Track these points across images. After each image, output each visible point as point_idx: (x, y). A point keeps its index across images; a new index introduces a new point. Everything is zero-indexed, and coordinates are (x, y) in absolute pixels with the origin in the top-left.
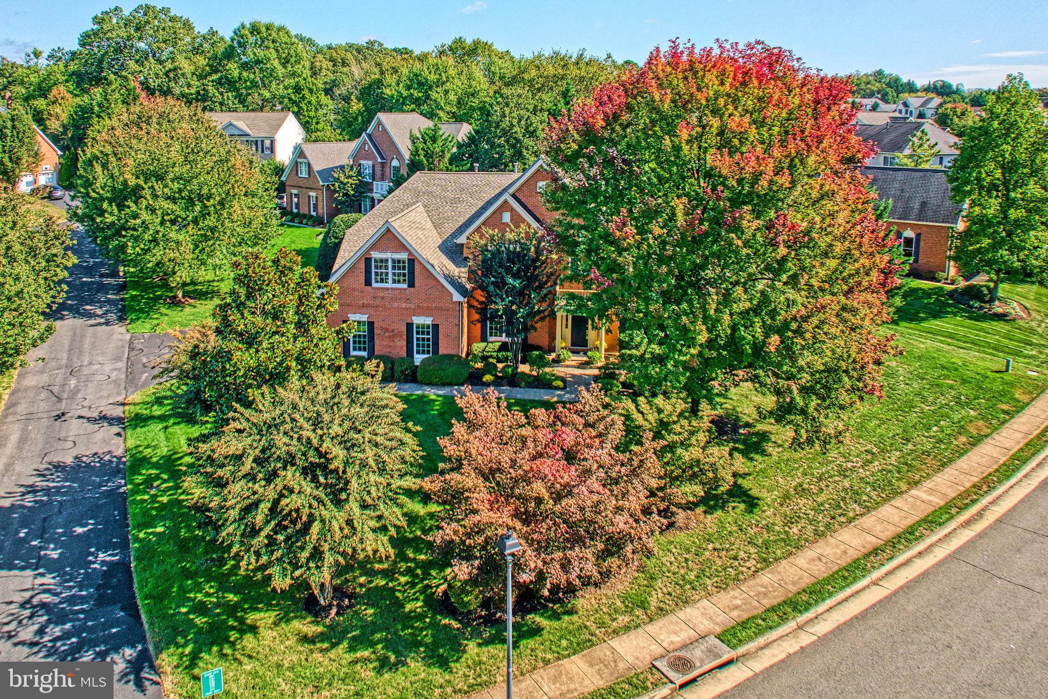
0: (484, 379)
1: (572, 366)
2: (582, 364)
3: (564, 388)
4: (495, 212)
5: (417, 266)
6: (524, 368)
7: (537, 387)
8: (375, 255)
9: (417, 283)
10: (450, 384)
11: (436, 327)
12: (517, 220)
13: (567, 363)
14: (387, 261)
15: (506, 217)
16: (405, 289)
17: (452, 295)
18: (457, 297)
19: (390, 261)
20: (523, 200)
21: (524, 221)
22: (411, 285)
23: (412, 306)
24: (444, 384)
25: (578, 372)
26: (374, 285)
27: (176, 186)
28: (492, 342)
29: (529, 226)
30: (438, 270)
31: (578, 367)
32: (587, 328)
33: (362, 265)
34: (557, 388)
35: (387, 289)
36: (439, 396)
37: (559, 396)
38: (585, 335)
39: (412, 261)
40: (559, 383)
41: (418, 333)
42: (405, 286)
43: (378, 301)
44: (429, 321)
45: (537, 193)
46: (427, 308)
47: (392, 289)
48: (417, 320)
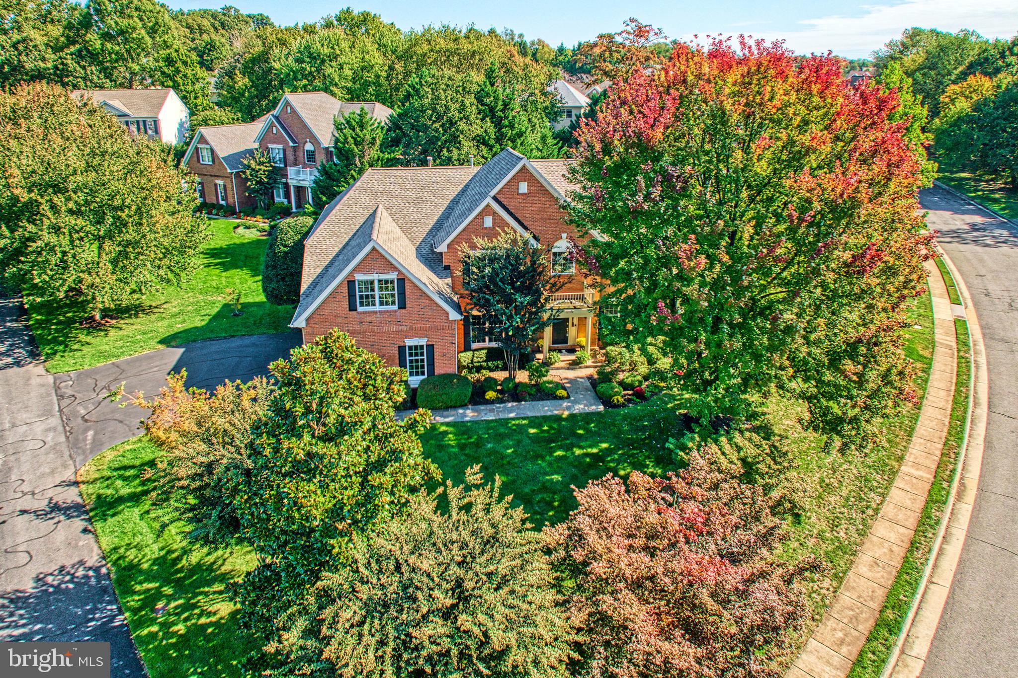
0: (487, 397)
1: (562, 368)
2: (570, 364)
3: (568, 397)
4: (476, 217)
5: (408, 286)
6: (522, 376)
7: (541, 399)
8: (359, 277)
9: (408, 305)
10: (455, 407)
11: (431, 347)
12: (499, 222)
13: (556, 365)
14: (372, 283)
15: (488, 222)
16: (395, 311)
17: (448, 314)
18: (454, 316)
19: (376, 283)
20: (505, 202)
21: (508, 225)
22: (403, 306)
23: (404, 328)
24: (447, 408)
25: (571, 374)
26: (360, 309)
27: (81, 197)
28: (477, 350)
29: (515, 232)
30: (431, 288)
31: (568, 369)
32: (568, 326)
33: (345, 290)
34: (562, 398)
35: (375, 312)
36: (447, 424)
37: (568, 408)
38: (566, 332)
39: (402, 281)
40: (564, 393)
41: (411, 355)
42: (395, 307)
43: (365, 326)
44: (423, 342)
45: (519, 194)
46: (421, 329)
47: (380, 312)
48: (409, 342)
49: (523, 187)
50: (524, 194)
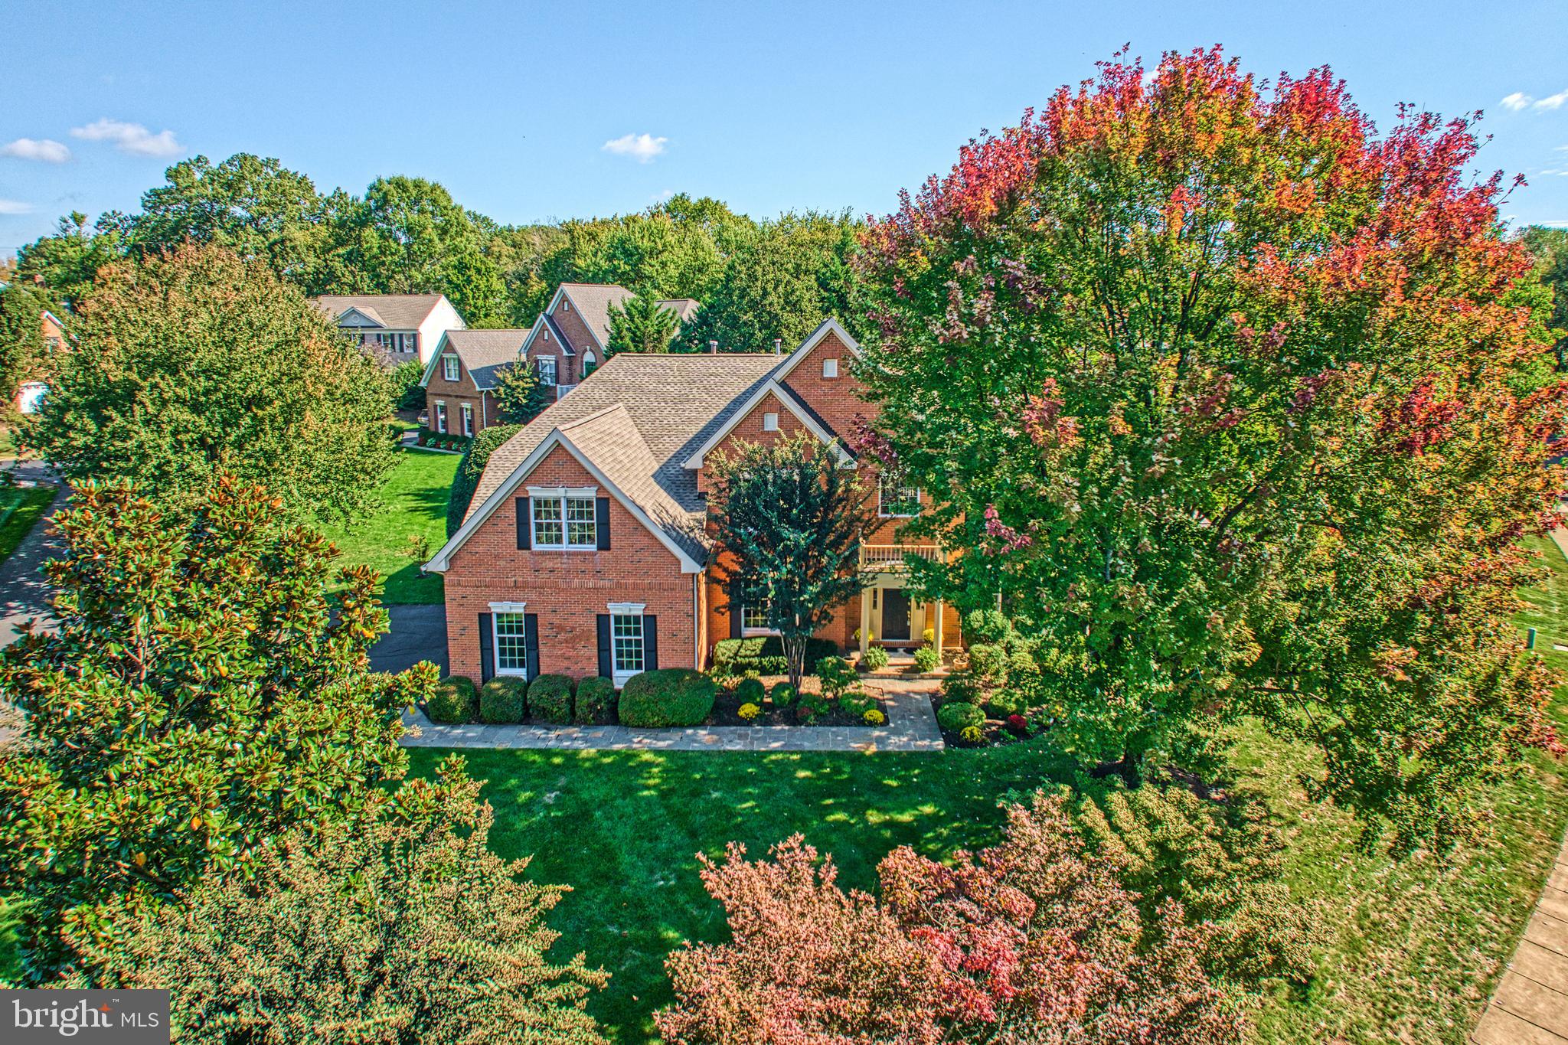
0: (741, 713)
1: (889, 677)
2: (905, 671)
3: (886, 723)
4: (751, 414)
5: (613, 512)
6: (811, 685)
7: (837, 723)
8: (535, 492)
9: (613, 544)
10: (682, 726)
11: (651, 620)
12: (789, 424)
13: (880, 671)
14: (557, 502)
15: (772, 422)
16: (593, 554)
17: (678, 561)
18: (689, 565)
19: (563, 504)
20: (801, 392)
21: (801, 426)
22: (604, 545)
23: (607, 584)
24: (668, 726)
25: (901, 687)
26: (536, 547)
28: (750, 638)
29: (811, 437)
30: (653, 517)
31: (901, 678)
32: (909, 608)
33: (512, 513)
34: (872, 724)
35: (561, 554)
36: (658, 752)
37: (880, 740)
38: (906, 619)
39: (604, 503)
40: (878, 715)
41: (618, 631)
42: (593, 548)
43: (543, 576)
44: (638, 610)
45: (823, 379)
46: (635, 587)
47: (569, 554)
48: (615, 609)
49: (831, 369)
50: (831, 379)
